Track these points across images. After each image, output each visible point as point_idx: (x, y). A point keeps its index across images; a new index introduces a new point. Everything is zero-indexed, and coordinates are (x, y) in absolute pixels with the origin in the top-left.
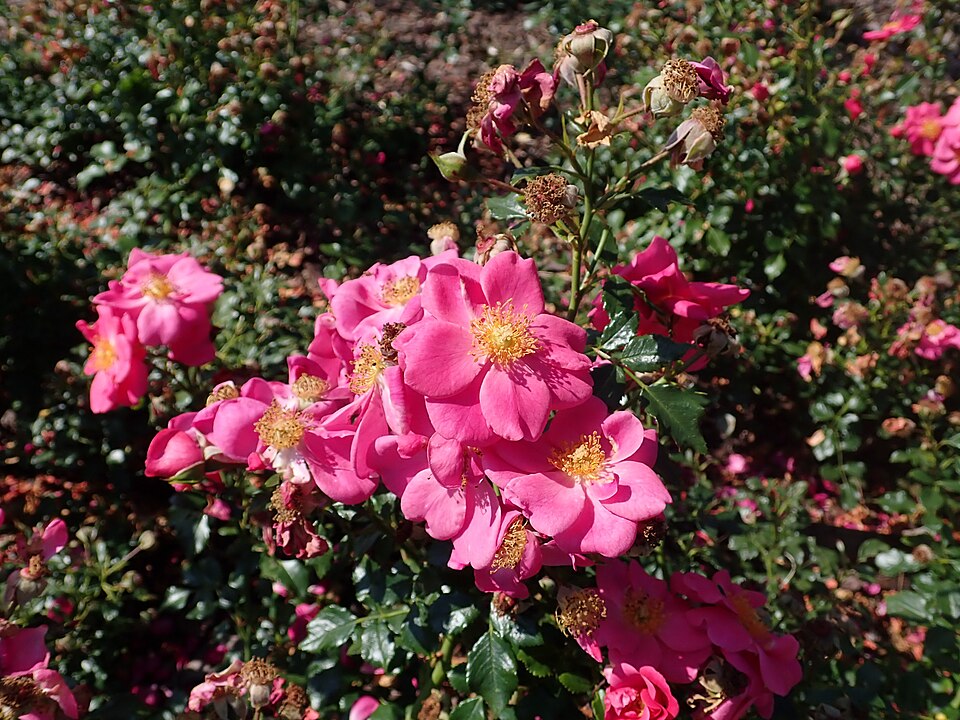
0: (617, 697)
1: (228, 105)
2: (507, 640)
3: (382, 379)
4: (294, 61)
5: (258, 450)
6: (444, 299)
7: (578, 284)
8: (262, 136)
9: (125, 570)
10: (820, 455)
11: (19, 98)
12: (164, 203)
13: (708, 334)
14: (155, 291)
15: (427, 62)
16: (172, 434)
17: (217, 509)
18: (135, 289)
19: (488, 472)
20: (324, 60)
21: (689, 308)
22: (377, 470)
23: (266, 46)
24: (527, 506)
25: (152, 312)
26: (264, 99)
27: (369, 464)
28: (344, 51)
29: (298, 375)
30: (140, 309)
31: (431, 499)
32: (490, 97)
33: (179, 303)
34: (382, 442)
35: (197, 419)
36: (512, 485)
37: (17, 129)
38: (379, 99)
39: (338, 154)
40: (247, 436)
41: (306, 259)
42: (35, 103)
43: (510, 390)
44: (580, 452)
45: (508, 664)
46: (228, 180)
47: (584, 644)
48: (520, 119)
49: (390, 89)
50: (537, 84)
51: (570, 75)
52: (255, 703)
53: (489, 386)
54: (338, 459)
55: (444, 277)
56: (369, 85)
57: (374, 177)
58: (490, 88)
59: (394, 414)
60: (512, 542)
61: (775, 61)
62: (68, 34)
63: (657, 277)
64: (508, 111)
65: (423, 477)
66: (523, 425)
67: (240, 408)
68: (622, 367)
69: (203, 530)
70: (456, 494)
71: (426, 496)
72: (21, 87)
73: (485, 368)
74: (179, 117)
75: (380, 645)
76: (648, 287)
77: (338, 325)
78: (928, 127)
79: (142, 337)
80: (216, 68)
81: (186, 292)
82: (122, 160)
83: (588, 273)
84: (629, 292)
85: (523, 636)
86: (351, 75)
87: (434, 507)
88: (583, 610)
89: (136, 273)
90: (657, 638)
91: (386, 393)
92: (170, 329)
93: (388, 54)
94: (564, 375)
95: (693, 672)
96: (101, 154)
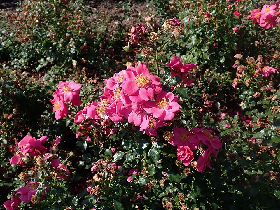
0: (180, 153)
1: (72, 44)
2: (156, 148)
3: (120, 95)
4: (87, 29)
5: (97, 114)
6: (129, 75)
7: (158, 69)
8: (81, 50)
9: (67, 162)
10: (243, 108)
11: (15, 51)
12: (59, 72)
13: (188, 75)
14: (66, 89)
15: (122, 21)
16: (79, 115)
17: (88, 139)
18: (62, 90)
19: (144, 108)
20: (94, 26)
21: (184, 70)
22: (122, 114)
23: (79, 27)
24: (152, 113)
25: (66, 94)
26: (81, 40)
27: (120, 113)
28: (98, 22)
29: (102, 99)
30: (64, 94)
31: (134, 118)
32: (132, 33)
33: (72, 91)
34: (122, 107)
35: (83, 111)
36: (148, 110)
37: (16, 59)
38: (110, 34)
39: (102, 51)
40: (94, 112)
41: (98, 81)
42: (19, 52)
43: (145, 91)
44: (162, 102)
45: (157, 153)
46: (75, 63)
47: (171, 143)
48: (139, 37)
49: (113, 31)
50: (141, 29)
51: (149, 25)
52: (105, 167)
53: (141, 91)
54: (114, 114)
55: (129, 71)
56: (107, 31)
57: (112, 55)
58: (131, 32)
59: (123, 101)
60: (151, 122)
61: (211, 6)
62: (28, 33)
63: (176, 65)
64: (135, 36)
65: (132, 113)
66: (149, 97)
67: (92, 107)
68: (170, 84)
69: (85, 145)
70: (139, 115)
71: (133, 117)
72: (15, 48)
73: (140, 88)
74: (59, 48)
75: (130, 157)
76: (174, 67)
77: (109, 88)
78: (257, 15)
79: (65, 100)
80: (67, 34)
81: (73, 89)
82: (47, 62)
83: (160, 66)
84: (169, 69)
85: (159, 146)
86: (101, 29)
87: (135, 119)
88: (169, 135)
89: (61, 86)
90: (187, 141)
91: (121, 97)
92: (71, 98)
93: (110, 21)
94: (156, 87)
95: (196, 147)
96: (41, 62)
